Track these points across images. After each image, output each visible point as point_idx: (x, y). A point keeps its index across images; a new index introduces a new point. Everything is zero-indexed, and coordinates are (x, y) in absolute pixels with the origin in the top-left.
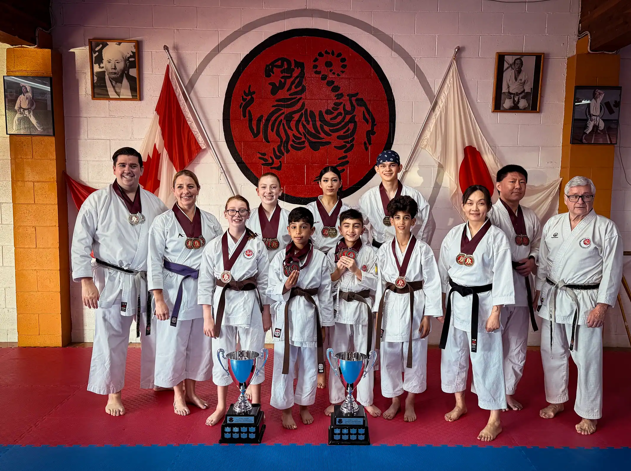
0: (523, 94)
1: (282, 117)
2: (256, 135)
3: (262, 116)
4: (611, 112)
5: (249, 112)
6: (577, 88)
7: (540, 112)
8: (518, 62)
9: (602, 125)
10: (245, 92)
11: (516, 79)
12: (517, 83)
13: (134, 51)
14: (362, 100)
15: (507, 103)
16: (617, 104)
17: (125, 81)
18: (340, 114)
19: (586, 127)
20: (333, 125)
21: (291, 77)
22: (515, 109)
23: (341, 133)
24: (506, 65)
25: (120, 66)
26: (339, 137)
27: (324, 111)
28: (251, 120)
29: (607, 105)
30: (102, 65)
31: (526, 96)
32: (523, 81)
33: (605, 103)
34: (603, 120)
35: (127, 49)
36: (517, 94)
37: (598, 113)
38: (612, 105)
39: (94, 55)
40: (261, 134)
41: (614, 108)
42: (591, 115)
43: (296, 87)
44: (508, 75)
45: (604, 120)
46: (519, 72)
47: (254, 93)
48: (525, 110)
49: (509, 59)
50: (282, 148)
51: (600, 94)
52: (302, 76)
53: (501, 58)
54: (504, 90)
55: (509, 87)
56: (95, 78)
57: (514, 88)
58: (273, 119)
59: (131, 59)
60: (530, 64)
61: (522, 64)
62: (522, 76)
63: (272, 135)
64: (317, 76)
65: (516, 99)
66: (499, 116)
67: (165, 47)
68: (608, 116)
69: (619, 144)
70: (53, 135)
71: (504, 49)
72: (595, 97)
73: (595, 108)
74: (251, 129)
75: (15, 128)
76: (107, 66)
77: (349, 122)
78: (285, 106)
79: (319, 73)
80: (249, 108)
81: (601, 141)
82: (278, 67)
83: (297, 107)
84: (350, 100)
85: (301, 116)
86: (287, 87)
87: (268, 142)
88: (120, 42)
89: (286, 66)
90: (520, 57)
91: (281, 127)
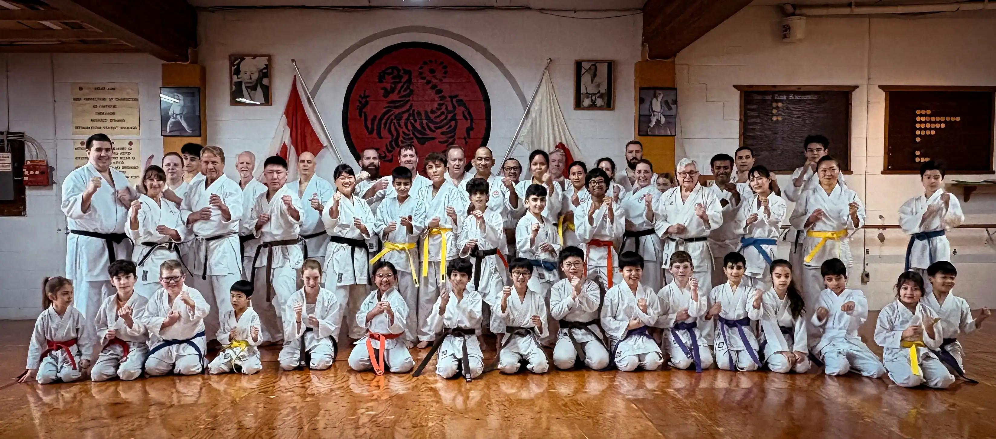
0: (598, 95)
1: (393, 117)
2: (371, 133)
3: (375, 117)
4: (670, 109)
5: (365, 113)
6: (641, 89)
7: (613, 109)
8: (593, 67)
9: (663, 120)
10: (360, 96)
11: (592, 82)
12: (593, 85)
13: (267, 63)
14: (461, 100)
15: (586, 102)
16: (675, 102)
17: (259, 89)
18: (443, 113)
19: (650, 121)
20: (438, 123)
21: (400, 82)
22: (593, 106)
23: (444, 130)
24: (583, 71)
25: (255, 76)
26: (442, 133)
27: (429, 110)
28: (366, 120)
29: (667, 103)
30: (239, 76)
31: (601, 96)
32: (599, 83)
35: (262, 62)
36: (595, 94)
37: (659, 110)
38: (670, 102)
39: (233, 68)
40: (375, 131)
41: (672, 106)
42: (653, 111)
43: (405, 91)
44: (586, 79)
45: (664, 116)
46: (594, 75)
47: (368, 96)
48: (601, 108)
49: (586, 66)
50: (393, 143)
51: (659, 94)
52: (409, 81)
53: (578, 64)
54: (583, 90)
55: (587, 89)
56: (234, 87)
57: (591, 89)
58: (386, 118)
59: (264, 71)
60: (603, 69)
61: (596, 68)
62: (597, 80)
63: (385, 133)
64: (423, 81)
65: (594, 98)
66: (580, 113)
67: (293, 60)
68: (668, 113)
69: (679, 135)
70: (200, 136)
71: (579, 57)
72: (655, 96)
73: (657, 105)
74: (367, 127)
75: (168, 130)
76: (244, 77)
77: (451, 120)
78: (396, 108)
79: (424, 78)
80: (364, 110)
81: (663, 132)
82: (389, 74)
83: (407, 107)
84: (452, 101)
85: (410, 115)
86: (397, 91)
87: (381, 138)
88: (255, 57)
89: (396, 73)
90: (595, 63)
91: (392, 126)
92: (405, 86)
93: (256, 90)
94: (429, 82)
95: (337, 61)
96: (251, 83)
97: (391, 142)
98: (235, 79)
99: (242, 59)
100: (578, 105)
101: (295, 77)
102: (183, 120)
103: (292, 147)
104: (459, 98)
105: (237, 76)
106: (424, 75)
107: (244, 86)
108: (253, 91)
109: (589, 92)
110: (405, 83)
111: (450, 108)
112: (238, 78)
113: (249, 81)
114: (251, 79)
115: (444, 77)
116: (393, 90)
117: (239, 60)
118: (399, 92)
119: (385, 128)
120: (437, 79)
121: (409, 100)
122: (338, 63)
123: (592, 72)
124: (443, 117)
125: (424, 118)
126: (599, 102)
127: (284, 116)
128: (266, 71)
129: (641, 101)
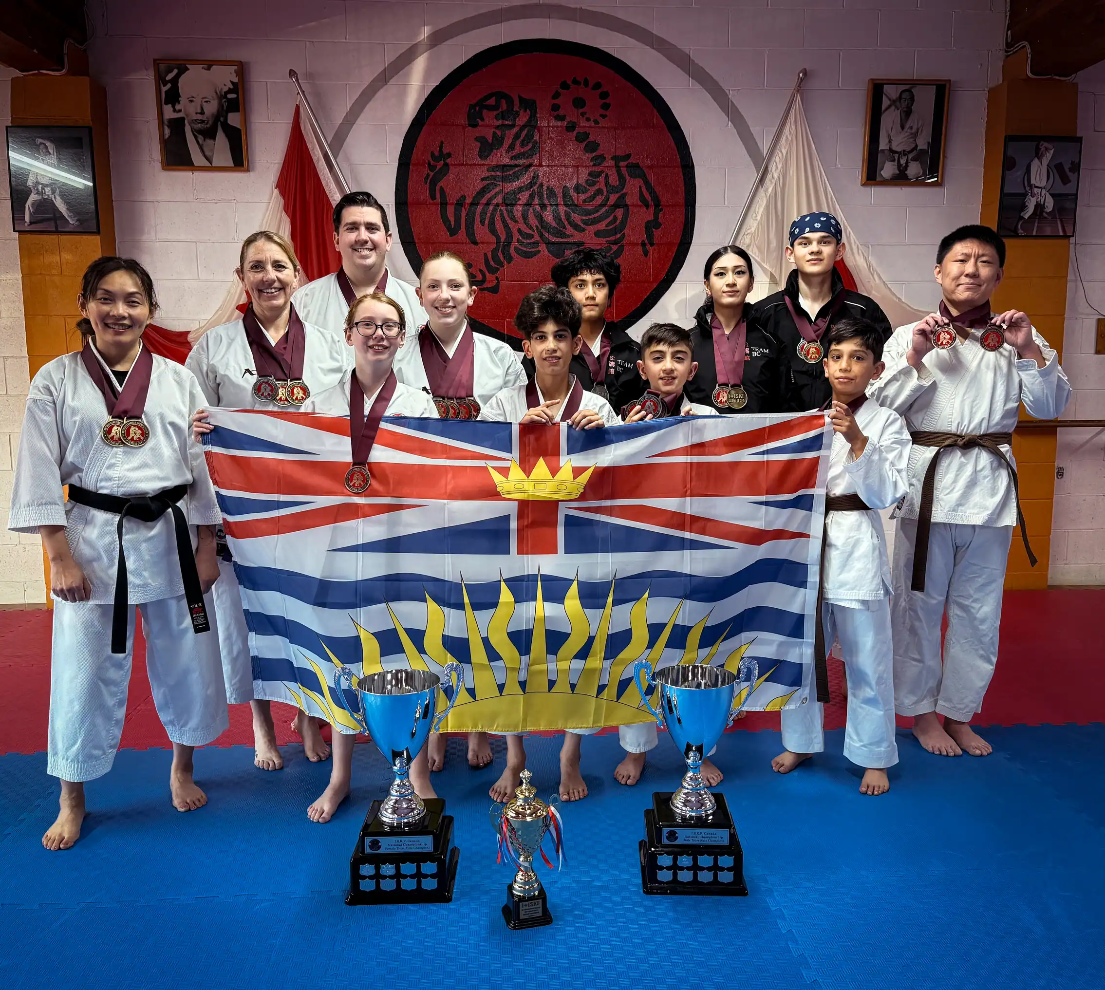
0: (915, 153)
1: (499, 199)
2: (453, 232)
3: (463, 197)
4: (1065, 180)
5: (442, 190)
6: (1009, 139)
7: (941, 184)
8: (906, 95)
9: (1050, 204)
10: (432, 154)
11: (903, 127)
12: (905, 133)
13: (236, 80)
14: (637, 166)
15: (888, 170)
16: (1076, 168)
17: (221, 136)
19: (1024, 207)
20: (588, 213)
21: (513, 126)
22: (900, 179)
24: (885, 102)
25: (211, 108)
27: (571, 185)
28: (444, 204)
29: (1059, 167)
30: (178, 107)
31: (919, 156)
32: (914, 130)
33: (1056, 166)
34: (1050, 194)
35: (225, 77)
36: (905, 153)
37: (1043, 183)
38: (1067, 167)
39: (164, 89)
40: (463, 228)
41: (1070, 174)
42: (1031, 186)
43: (522, 145)
44: (890, 119)
45: (1052, 195)
46: (907, 113)
47: (449, 155)
48: (919, 183)
49: (891, 92)
50: (500, 254)
51: (1047, 149)
52: (531, 124)
53: (877, 89)
54: (883, 145)
55: (890, 141)
56: (167, 131)
57: (900, 142)
58: (483, 200)
59: (230, 96)
60: (925, 100)
61: (912, 99)
62: (912, 122)
64: (559, 124)
65: (903, 162)
66: (875, 192)
67: (292, 73)
68: (1061, 189)
69: (1078, 238)
70: (98, 232)
71: (880, 74)
72: (1039, 155)
73: (1039, 174)
74: (446, 220)
75: (27, 218)
76: (187, 109)
77: (616, 206)
78: (505, 179)
79: (561, 118)
80: (440, 184)
81: (1048, 231)
82: (490, 108)
83: (526, 179)
84: (617, 166)
85: (532, 197)
86: (507, 143)
87: (475, 243)
88: (209, 65)
89: (504, 106)
90: (909, 87)
91: (498, 217)
92: (524, 133)
93: (213, 137)
94: (571, 128)
96: (202, 122)
97: (495, 251)
98: (169, 113)
99: (183, 70)
100: (872, 177)
101: (298, 107)
102: (58, 198)
104: (632, 160)
105: (173, 107)
106: (561, 112)
107: (188, 129)
108: (209, 142)
109: (894, 148)
110: (523, 128)
111: (614, 180)
112: (175, 111)
113: (200, 117)
114: (202, 113)
115: (603, 116)
116: (498, 142)
117: (175, 71)
118: (511, 147)
119: (482, 222)
120: (588, 120)
121: (531, 165)
122: (386, 82)
123: (904, 104)
124: (599, 200)
125: (560, 200)
126: (914, 169)
127: (276, 191)
128: (233, 96)
129: (1009, 164)
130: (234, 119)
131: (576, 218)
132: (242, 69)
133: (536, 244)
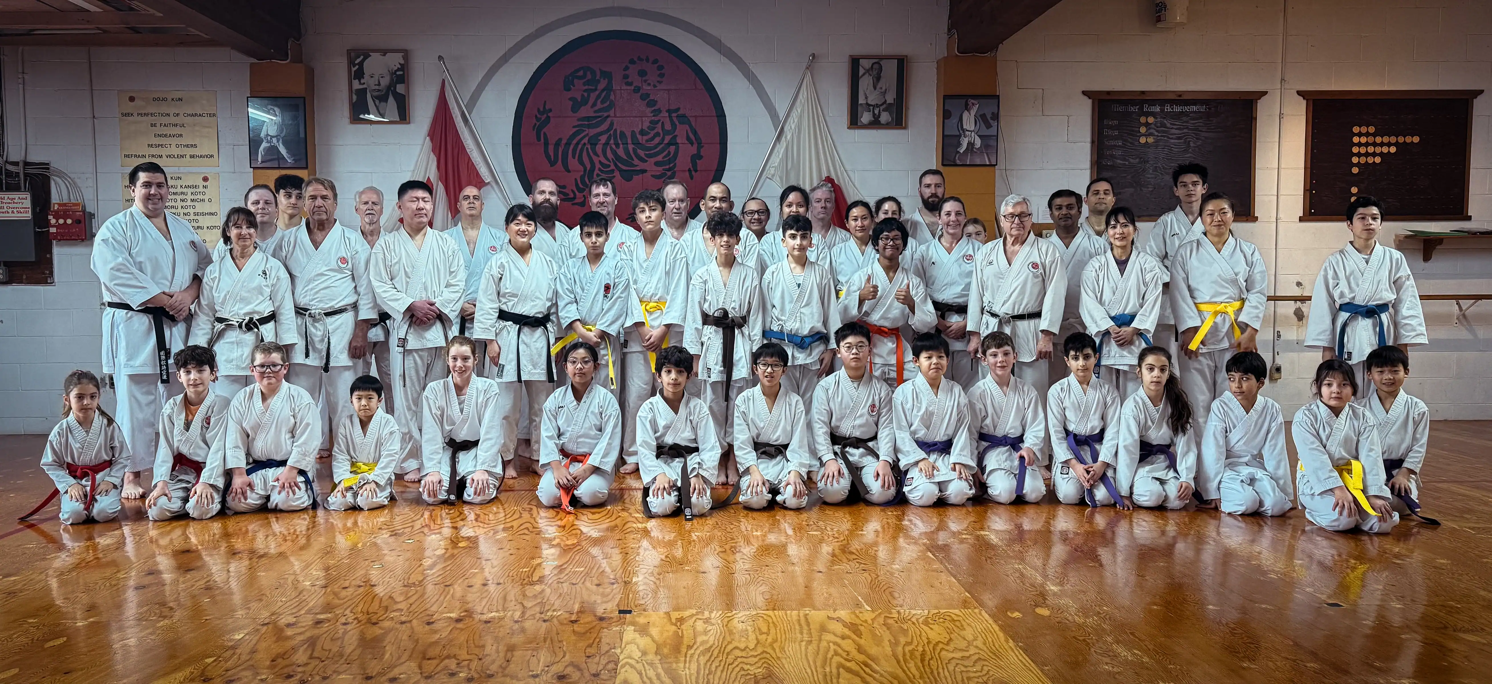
0: (885, 106)
1: (586, 140)
2: (553, 163)
3: (560, 140)
4: (989, 126)
5: (544, 133)
6: (946, 97)
7: (905, 128)
8: (876, 66)
9: (978, 143)
10: (539, 110)
11: (875, 88)
12: (877, 92)
13: (402, 62)
14: (684, 116)
15: (866, 118)
16: (996, 117)
17: (391, 99)
18: (658, 134)
19: (959, 144)
20: (650, 149)
21: (596, 90)
22: (875, 124)
23: (659, 158)
24: (861, 71)
25: (385, 82)
26: (657, 164)
27: (637, 130)
28: (546, 144)
29: (983, 117)
30: (362, 81)
31: (888, 108)
32: (884, 89)
33: (981, 116)
34: (979, 136)
35: (395, 60)
36: (877, 106)
37: (972, 128)
38: (989, 116)
39: (354, 69)
40: (560, 162)
41: (991, 121)
42: (963, 130)
43: (602, 102)
44: (865, 83)
46: (878, 78)
47: (550, 110)
48: (887, 126)
49: (865, 64)
50: (586, 180)
51: (973, 104)
52: (609, 89)
53: (855, 62)
54: (862, 100)
55: (866, 98)
56: (355, 97)
57: (874, 99)
58: (575, 142)
59: (398, 73)
60: (890, 69)
61: (881, 69)
62: (882, 84)
63: (573, 163)
64: (629, 88)
65: (876, 112)
66: (858, 133)
67: (440, 58)
68: (985, 132)
69: (1001, 165)
70: (306, 168)
71: (857, 51)
72: (967, 108)
73: (969, 121)
74: (547, 156)
75: (260, 159)
76: (369, 82)
77: (669, 144)
78: (589, 126)
79: (630, 84)
80: (545, 130)
81: (978, 161)
82: (580, 78)
83: (604, 127)
84: (670, 117)
85: (609, 139)
86: (591, 103)
87: (569, 171)
88: (384, 52)
89: (589, 76)
90: (878, 61)
91: (585, 153)
92: (604, 94)
93: (386, 101)
94: (637, 90)
95: (504, 59)
96: (379, 90)
97: (582, 177)
98: (356, 85)
99: (367, 56)
100: (854, 123)
101: (444, 81)
102: (281, 145)
103: (440, 185)
104: (680, 112)
105: (360, 81)
106: (629, 80)
107: (369, 96)
108: (383, 104)
109: (869, 102)
110: (603, 90)
111: (668, 127)
112: (360, 84)
113: (377, 87)
114: (379, 84)
115: (660, 82)
116: (585, 101)
117: (362, 57)
118: (594, 105)
119: (574, 157)
120: (649, 84)
121: (608, 116)
122: (506, 61)
123: (875, 73)
124: (657, 140)
125: (629, 141)
126: (885, 117)
127: (428, 138)
128: (401, 73)
129: (946, 115)
130: (400, 89)
131: (642, 153)
132: (406, 54)
133: (613, 171)
